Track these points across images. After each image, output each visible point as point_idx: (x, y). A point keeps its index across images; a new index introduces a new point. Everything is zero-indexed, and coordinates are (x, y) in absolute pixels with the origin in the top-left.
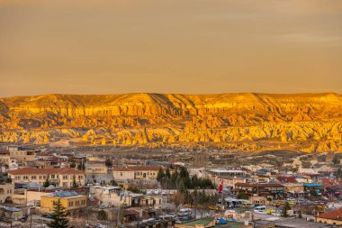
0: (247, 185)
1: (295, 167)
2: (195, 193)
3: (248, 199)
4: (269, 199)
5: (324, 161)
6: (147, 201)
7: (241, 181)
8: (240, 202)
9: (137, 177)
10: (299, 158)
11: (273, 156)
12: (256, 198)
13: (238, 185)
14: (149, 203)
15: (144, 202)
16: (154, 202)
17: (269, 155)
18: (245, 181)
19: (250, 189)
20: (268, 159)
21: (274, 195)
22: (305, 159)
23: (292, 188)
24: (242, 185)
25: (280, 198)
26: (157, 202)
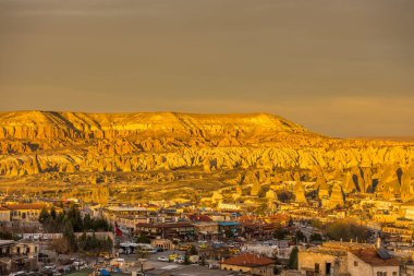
0: (150, 225)
1: (214, 202)
2: (83, 237)
3: (149, 243)
4: (175, 243)
5: (249, 194)
6: (18, 249)
7: (143, 221)
8: (140, 247)
9: (14, 217)
10: (220, 191)
11: (191, 189)
12: (160, 241)
13: (139, 225)
14: (22, 251)
15: (15, 251)
16: (28, 250)
17: (186, 188)
18: (148, 221)
19: (154, 231)
20: (184, 192)
21: (183, 236)
22: (228, 192)
23: (204, 228)
24: (145, 225)
25: (190, 241)
26: (32, 250)
